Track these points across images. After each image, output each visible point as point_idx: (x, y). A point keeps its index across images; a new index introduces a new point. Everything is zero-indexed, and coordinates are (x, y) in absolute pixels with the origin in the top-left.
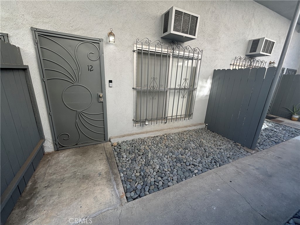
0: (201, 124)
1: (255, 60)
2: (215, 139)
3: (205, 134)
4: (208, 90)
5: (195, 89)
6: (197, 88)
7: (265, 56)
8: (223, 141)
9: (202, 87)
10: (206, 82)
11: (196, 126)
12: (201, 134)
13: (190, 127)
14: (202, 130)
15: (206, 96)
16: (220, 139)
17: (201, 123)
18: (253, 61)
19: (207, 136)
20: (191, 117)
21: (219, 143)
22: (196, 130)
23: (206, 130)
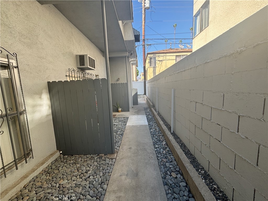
0: (52, 155)
1: (85, 72)
2: (78, 165)
3: (63, 166)
4: (48, 107)
5: (23, 112)
6: (25, 110)
7: (92, 70)
8: (87, 162)
9: (34, 106)
10: (40, 98)
11: (45, 163)
12: (56, 171)
13: (34, 171)
14: (56, 164)
15: (47, 115)
16: (83, 160)
17: (51, 153)
18: (85, 73)
19: (66, 169)
20: (31, 156)
21: (85, 168)
22: (47, 170)
23: (62, 159)
